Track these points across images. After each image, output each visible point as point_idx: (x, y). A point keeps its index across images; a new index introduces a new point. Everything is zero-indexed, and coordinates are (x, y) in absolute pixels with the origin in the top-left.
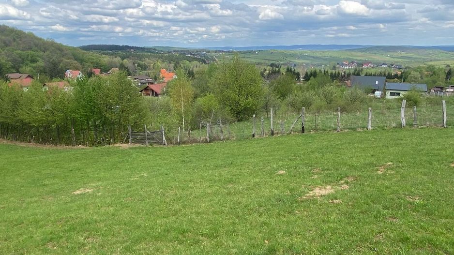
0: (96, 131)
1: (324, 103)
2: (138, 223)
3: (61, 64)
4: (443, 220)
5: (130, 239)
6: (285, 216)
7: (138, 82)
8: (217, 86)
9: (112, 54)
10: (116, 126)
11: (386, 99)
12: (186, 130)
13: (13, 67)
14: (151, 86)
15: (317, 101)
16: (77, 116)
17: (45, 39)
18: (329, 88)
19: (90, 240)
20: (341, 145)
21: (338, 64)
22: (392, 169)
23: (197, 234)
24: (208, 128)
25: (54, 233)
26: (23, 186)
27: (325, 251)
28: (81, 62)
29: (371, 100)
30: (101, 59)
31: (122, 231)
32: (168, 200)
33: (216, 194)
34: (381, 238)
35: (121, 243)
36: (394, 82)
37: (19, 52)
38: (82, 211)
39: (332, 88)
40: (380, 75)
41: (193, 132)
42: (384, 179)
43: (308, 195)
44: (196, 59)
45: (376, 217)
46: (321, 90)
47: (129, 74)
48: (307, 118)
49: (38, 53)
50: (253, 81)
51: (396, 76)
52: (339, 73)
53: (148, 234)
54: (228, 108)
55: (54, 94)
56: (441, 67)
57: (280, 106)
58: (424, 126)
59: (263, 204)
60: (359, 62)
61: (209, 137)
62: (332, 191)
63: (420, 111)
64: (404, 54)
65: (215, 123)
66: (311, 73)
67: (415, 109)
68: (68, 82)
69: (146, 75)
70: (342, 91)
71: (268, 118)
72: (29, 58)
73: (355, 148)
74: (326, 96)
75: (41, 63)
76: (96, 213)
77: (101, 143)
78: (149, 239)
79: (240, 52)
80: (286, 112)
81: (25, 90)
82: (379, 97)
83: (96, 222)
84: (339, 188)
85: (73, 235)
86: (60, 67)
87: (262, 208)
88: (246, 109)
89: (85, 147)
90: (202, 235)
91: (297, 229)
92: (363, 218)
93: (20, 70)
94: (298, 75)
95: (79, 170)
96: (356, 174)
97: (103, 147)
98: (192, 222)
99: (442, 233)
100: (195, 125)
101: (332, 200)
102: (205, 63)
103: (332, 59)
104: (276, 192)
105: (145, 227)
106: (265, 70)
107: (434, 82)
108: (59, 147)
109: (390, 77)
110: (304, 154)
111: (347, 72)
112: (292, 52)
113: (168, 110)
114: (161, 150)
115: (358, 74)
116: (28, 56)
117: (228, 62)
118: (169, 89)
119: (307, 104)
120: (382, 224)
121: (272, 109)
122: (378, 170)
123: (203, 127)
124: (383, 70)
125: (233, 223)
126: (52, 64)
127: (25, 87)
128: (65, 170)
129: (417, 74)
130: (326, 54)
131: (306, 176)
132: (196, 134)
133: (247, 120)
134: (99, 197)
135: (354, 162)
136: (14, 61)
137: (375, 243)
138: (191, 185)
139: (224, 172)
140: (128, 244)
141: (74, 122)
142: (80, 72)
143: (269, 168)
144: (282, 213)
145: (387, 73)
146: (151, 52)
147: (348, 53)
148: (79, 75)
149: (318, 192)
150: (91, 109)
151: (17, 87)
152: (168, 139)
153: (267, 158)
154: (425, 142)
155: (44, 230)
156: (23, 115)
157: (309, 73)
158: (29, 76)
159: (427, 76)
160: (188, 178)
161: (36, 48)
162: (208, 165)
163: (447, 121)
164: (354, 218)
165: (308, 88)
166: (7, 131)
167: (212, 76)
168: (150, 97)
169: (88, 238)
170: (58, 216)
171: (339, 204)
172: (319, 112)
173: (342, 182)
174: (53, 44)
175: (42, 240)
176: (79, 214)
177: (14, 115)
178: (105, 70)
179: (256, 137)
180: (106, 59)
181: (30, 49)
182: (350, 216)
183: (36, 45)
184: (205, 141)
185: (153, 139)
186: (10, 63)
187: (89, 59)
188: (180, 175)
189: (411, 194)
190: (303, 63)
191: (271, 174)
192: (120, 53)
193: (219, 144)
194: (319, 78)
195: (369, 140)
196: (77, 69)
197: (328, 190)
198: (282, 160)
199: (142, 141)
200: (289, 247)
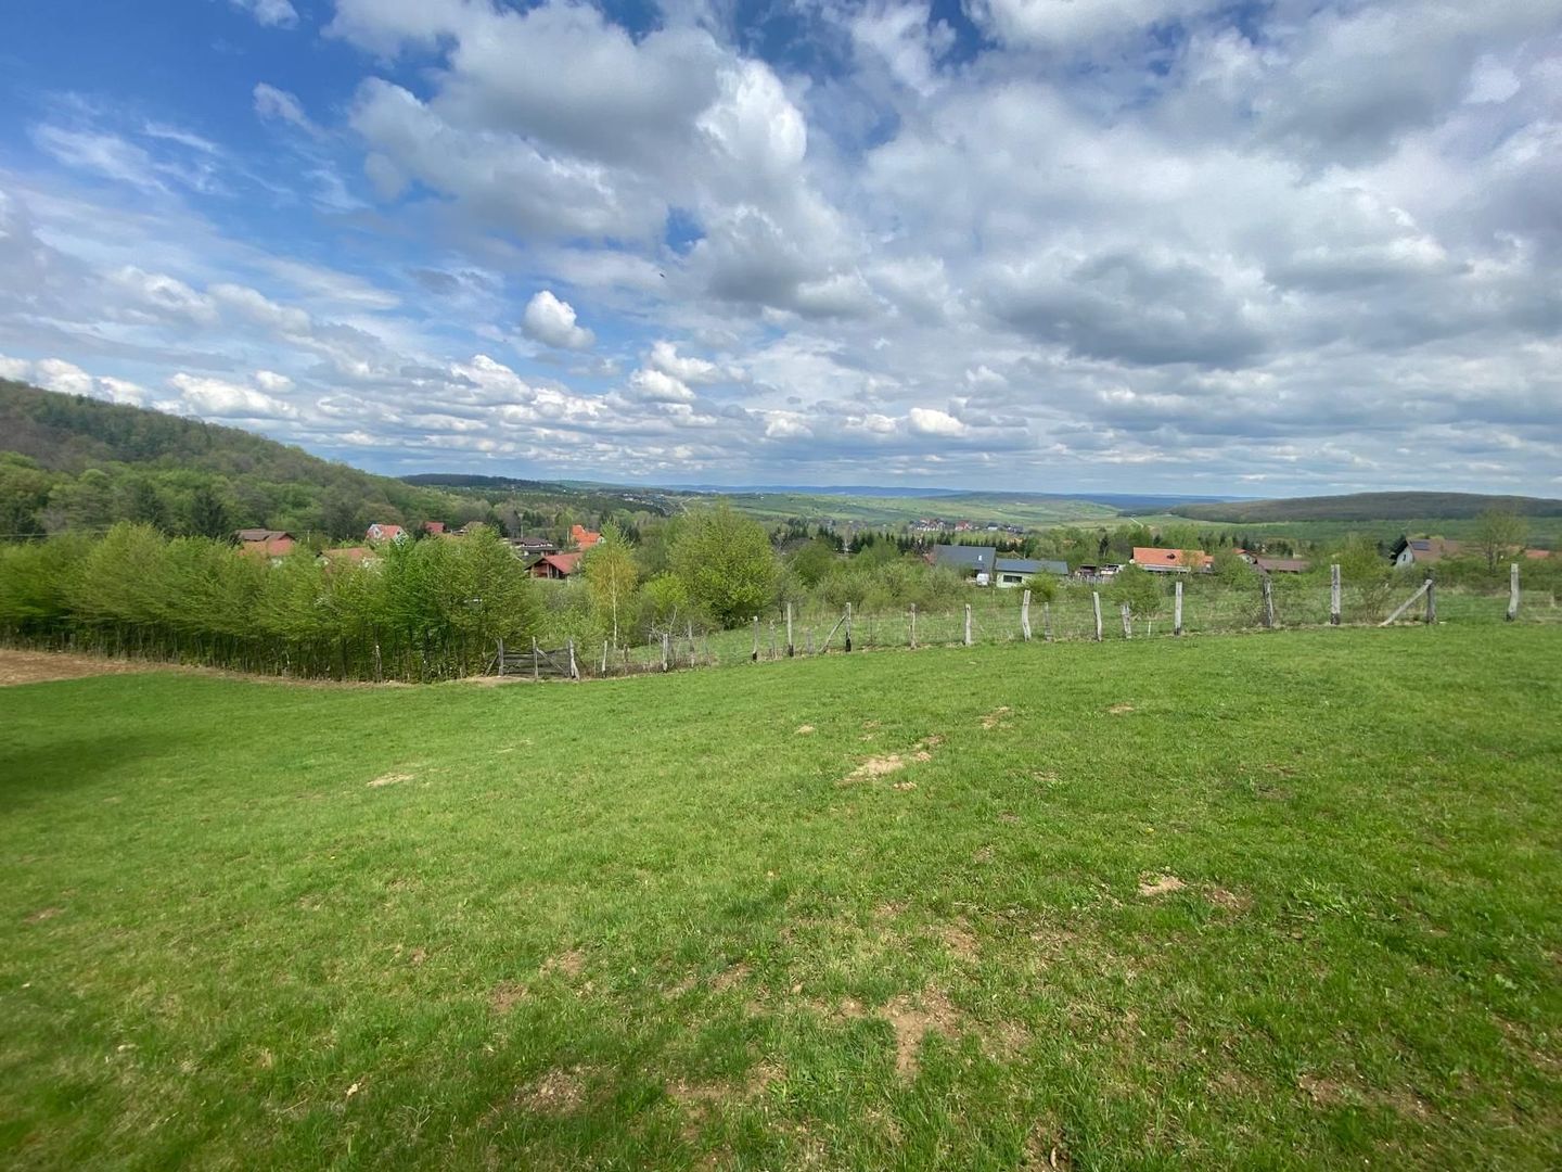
0: (427, 650)
1: (886, 595)
2: (505, 845)
3: (360, 512)
4: (1098, 816)
5: (485, 881)
6: (809, 819)
7: (523, 550)
8: (685, 560)
9: (470, 495)
10: (472, 640)
11: (998, 589)
12: (620, 647)
13: (251, 516)
14: (551, 559)
15: (875, 592)
16: (387, 619)
17: (327, 460)
18: (896, 567)
19: (399, 887)
20: (918, 673)
21: (911, 523)
22: (1009, 719)
23: (631, 865)
24: (665, 642)
25: (317, 873)
26: (257, 771)
27: (882, 887)
28: (403, 511)
29: (970, 590)
30: (448, 503)
31: (469, 864)
32: (573, 794)
33: (675, 778)
34: (986, 855)
35: (465, 891)
36: (1010, 557)
37: (269, 484)
38: (384, 823)
39: (900, 567)
40: (986, 544)
41: (634, 651)
42: (993, 740)
43: (855, 773)
44: (644, 507)
45: (979, 813)
46: (880, 571)
47: (505, 534)
48: (856, 624)
49: (309, 489)
50: (755, 552)
51: (1013, 546)
52: (913, 539)
53: (527, 869)
54: (706, 604)
55: (340, 574)
56: (1091, 531)
57: (805, 600)
58: (1064, 639)
59: (766, 796)
60: (950, 520)
61: (668, 661)
62: (900, 765)
63: (1056, 611)
64: (1025, 507)
65: (680, 632)
66: (863, 539)
67: (1047, 607)
68: (373, 548)
69: (541, 537)
70: (920, 573)
71: (783, 623)
72: (290, 498)
73: (941, 680)
74: (890, 581)
75: (315, 510)
76: (416, 827)
77: (436, 675)
78: (526, 878)
79: (732, 496)
80: (817, 611)
81: (277, 563)
82: (985, 583)
83: (414, 845)
84: (913, 759)
85: (360, 877)
86: (357, 517)
87: (766, 805)
88: (740, 605)
89: (403, 685)
90: (641, 867)
91: (831, 845)
92: (955, 818)
93: (268, 521)
94: (840, 541)
95: (386, 732)
96: (944, 729)
97: (441, 684)
98: (622, 839)
99: (1097, 842)
100: (638, 639)
101: (899, 782)
102: (663, 515)
103: (900, 514)
104: (794, 769)
105: (521, 853)
106: (779, 531)
107: (1080, 558)
108: (344, 684)
109: (1002, 548)
110: (849, 693)
111: (928, 537)
112: (828, 498)
113: (585, 608)
114: (566, 689)
115: (947, 543)
116: (287, 492)
117: (704, 514)
118: (587, 565)
119: (857, 598)
120: (989, 828)
121: (789, 606)
122: (982, 721)
123: (655, 640)
124: (991, 536)
125: (707, 837)
126: (342, 511)
127: (275, 557)
128: (356, 735)
129: (1050, 545)
130: (890, 504)
131: (852, 736)
132: (640, 655)
133: (742, 626)
134: (426, 791)
135: (939, 706)
136: (255, 502)
137: (977, 866)
138: (624, 760)
139: (692, 731)
140: (482, 892)
141: (380, 632)
142: (399, 529)
143: (782, 721)
144: (804, 812)
145: (997, 541)
146: (550, 491)
147: (928, 503)
148: (397, 534)
149: (875, 767)
150: (418, 605)
151: (258, 557)
152: (582, 666)
153: (778, 702)
154: (1066, 667)
155: (294, 867)
156: (268, 618)
157: (860, 539)
158: (287, 535)
159: (1067, 547)
160: (619, 747)
161: (305, 479)
162: (663, 717)
163: (1103, 630)
164: (938, 817)
165: (857, 565)
166: (230, 652)
167: (675, 541)
168: (548, 580)
169: (394, 882)
170: (329, 836)
171: (912, 790)
172: (877, 612)
173: (919, 746)
174: (344, 471)
175: (288, 893)
176: (378, 828)
177: (247, 618)
178: (454, 524)
179: (759, 659)
180: (456, 503)
181: (294, 479)
182: (932, 814)
183: (306, 472)
184: (660, 669)
185: (550, 665)
186: (247, 508)
187: (421, 502)
188: (603, 741)
189: (1043, 768)
190: (847, 520)
191: (785, 732)
192: (488, 491)
193: (686, 675)
194: (877, 548)
195: (968, 664)
196: (393, 522)
197: (892, 763)
198: (807, 705)
199: (526, 670)
200: (815, 884)
